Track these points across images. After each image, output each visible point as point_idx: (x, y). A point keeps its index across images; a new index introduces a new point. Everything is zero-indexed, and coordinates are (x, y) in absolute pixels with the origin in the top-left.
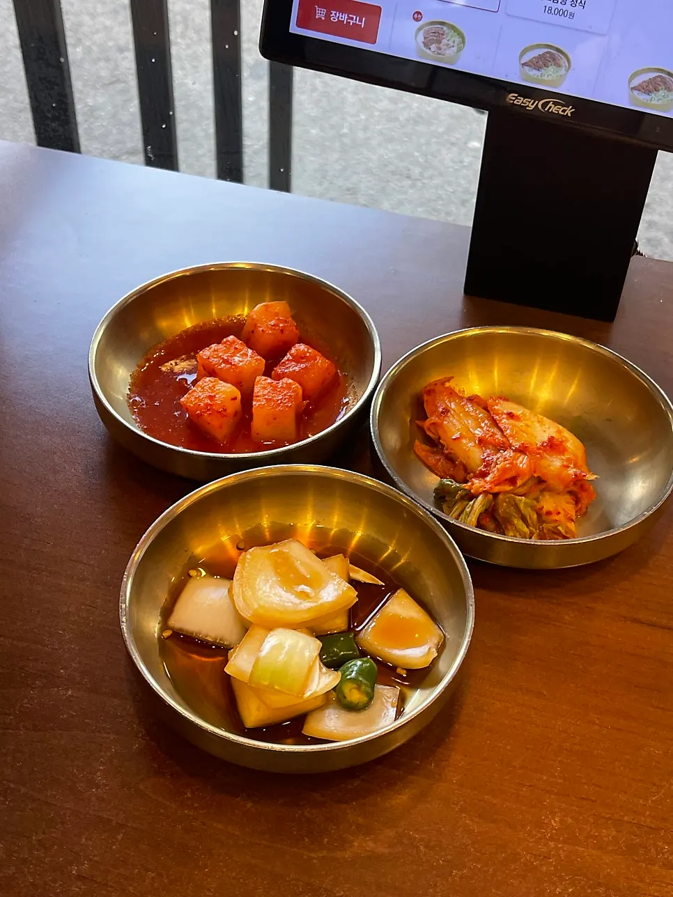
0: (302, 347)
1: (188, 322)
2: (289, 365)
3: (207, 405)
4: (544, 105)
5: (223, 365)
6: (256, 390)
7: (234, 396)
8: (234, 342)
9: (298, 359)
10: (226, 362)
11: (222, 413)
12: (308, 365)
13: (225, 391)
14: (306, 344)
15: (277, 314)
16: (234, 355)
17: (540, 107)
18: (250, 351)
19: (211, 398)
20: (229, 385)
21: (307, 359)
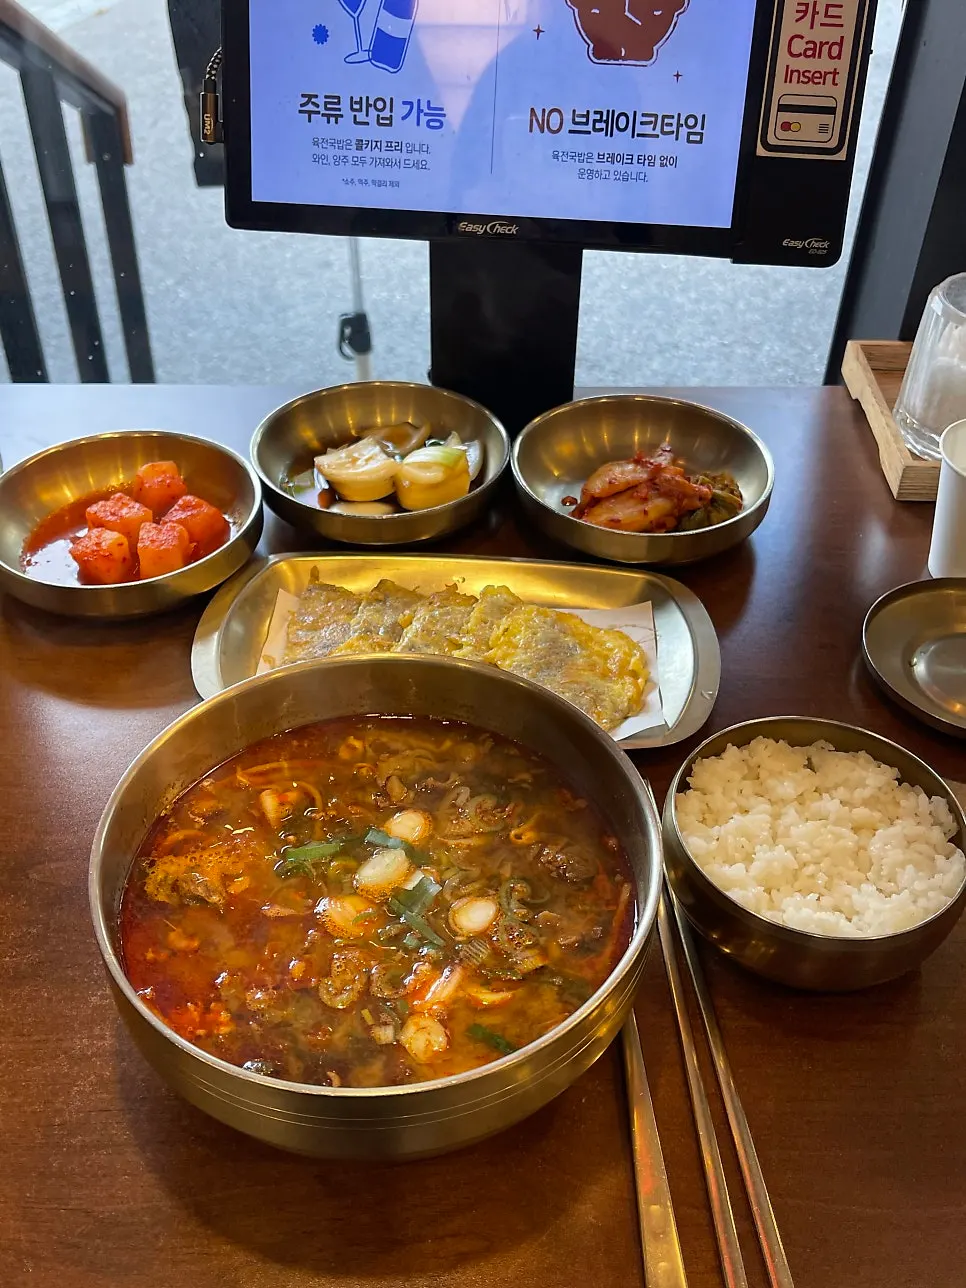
0: (189, 498)
1: (68, 494)
2: (176, 514)
3: (93, 551)
4: (492, 228)
5: (110, 517)
6: (141, 533)
7: (120, 542)
8: (121, 498)
9: (184, 508)
10: (113, 514)
11: (108, 557)
12: (195, 512)
13: (110, 537)
14: (191, 494)
15: (164, 472)
16: (121, 508)
17: (488, 230)
18: (137, 505)
19: (98, 544)
20: (116, 533)
21: (194, 507)
